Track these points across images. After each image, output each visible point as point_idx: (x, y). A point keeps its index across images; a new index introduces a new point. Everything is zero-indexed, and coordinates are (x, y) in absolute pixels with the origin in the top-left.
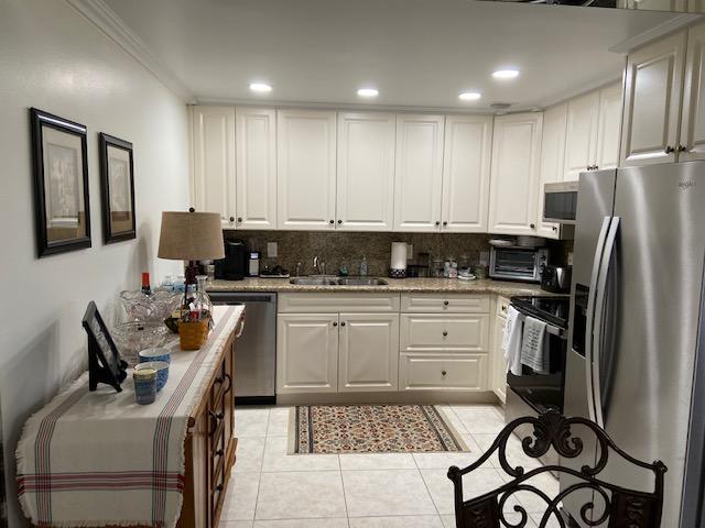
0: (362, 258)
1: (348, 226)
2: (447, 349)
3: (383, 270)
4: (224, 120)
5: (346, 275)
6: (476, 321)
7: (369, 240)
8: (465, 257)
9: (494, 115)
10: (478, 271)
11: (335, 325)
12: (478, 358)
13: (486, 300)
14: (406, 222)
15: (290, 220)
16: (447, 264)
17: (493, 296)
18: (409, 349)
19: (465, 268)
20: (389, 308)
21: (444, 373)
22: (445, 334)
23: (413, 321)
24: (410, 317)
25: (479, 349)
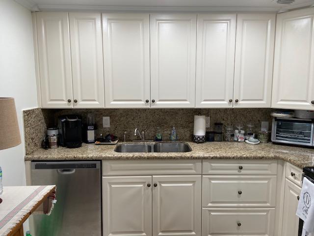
0: (172, 127)
1: (160, 104)
2: (241, 205)
3: (188, 135)
4: (60, 22)
5: (160, 140)
6: (266, 182)
7: (177, 113)
8: (250, 126)
9: (277, 13)
10: (261, 136)
11: (149, 186)
12: (267, 211)
13: (274, 165)
14: (205, 100)
15: (115, 100)
16: (237, 131)
17: (279, 161)
18: (210, 205)
19: (251, 134)
20: (193, 171)
21: (239, 225)
22: (240, 193)
23: (213, 182)
24: (211, 179)
25: (268, 205)
